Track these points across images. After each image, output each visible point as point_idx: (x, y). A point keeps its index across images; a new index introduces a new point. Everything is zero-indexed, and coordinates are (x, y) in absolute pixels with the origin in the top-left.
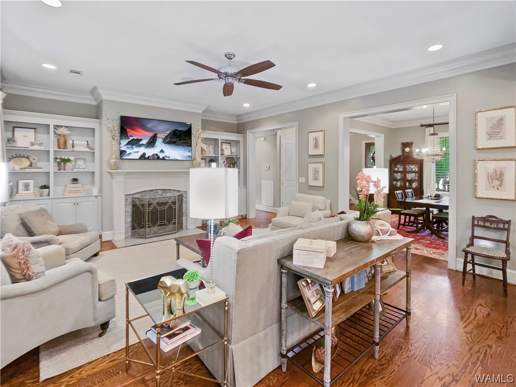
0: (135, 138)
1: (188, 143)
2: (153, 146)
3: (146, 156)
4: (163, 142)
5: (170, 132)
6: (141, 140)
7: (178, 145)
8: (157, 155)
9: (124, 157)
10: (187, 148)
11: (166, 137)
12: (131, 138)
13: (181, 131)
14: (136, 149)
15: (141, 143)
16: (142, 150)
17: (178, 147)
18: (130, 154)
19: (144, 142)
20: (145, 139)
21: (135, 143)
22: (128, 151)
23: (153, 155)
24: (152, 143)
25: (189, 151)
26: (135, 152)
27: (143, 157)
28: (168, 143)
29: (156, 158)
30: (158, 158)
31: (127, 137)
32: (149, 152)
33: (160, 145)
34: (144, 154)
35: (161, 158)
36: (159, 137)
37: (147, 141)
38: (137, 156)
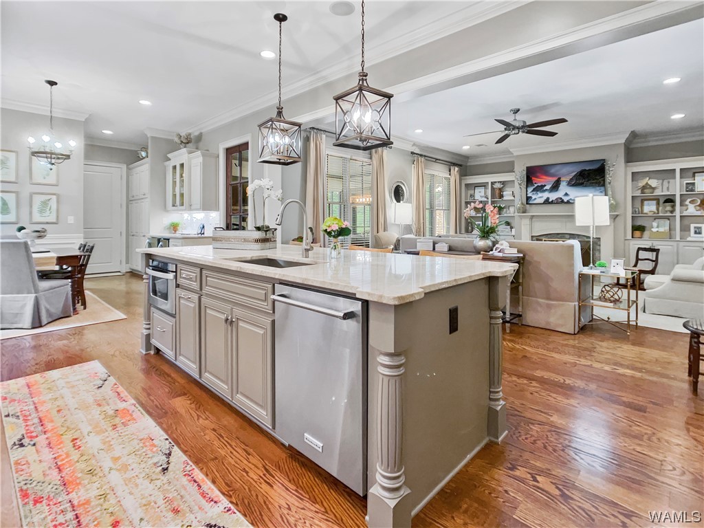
0: (539, 185)
1: (600, 183)
2: (557, 190)
3: (550, 200)
4: (568, 185)
5: (574, 174)
6: (545, 186)
7: (585, 186)
8: (561, 198)
9: (530, 202)
10: (598, 188)
11: (571, 179)
12: (536, 185)
13: (590, 170)
14: (540, 194)
15: (545, 188)
16: (546, 195)
17: (586, 188)
18: (535, 199)
19: (548, 187)
20: (549, 184)
21: (540, 189)
22: (534, 197)
23: (557, 199)
24: (555, 187)
25: (601, 192)
26: (539, 197)
27: (547, 202)
28: (573, 185)
29: (560, 201)
30: (562, 201)
31: (532, 185)
32: (553, 196)
33: (564, 188)
34: (548, 198)
35: (566, 201)
36: (563, 181)
37: (550, 186)
38: (542, 201)
